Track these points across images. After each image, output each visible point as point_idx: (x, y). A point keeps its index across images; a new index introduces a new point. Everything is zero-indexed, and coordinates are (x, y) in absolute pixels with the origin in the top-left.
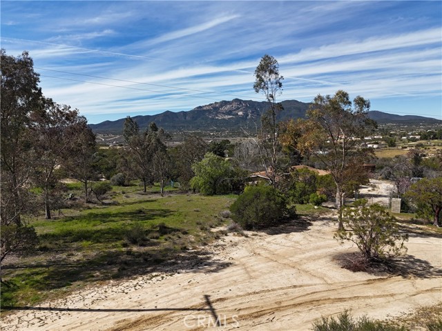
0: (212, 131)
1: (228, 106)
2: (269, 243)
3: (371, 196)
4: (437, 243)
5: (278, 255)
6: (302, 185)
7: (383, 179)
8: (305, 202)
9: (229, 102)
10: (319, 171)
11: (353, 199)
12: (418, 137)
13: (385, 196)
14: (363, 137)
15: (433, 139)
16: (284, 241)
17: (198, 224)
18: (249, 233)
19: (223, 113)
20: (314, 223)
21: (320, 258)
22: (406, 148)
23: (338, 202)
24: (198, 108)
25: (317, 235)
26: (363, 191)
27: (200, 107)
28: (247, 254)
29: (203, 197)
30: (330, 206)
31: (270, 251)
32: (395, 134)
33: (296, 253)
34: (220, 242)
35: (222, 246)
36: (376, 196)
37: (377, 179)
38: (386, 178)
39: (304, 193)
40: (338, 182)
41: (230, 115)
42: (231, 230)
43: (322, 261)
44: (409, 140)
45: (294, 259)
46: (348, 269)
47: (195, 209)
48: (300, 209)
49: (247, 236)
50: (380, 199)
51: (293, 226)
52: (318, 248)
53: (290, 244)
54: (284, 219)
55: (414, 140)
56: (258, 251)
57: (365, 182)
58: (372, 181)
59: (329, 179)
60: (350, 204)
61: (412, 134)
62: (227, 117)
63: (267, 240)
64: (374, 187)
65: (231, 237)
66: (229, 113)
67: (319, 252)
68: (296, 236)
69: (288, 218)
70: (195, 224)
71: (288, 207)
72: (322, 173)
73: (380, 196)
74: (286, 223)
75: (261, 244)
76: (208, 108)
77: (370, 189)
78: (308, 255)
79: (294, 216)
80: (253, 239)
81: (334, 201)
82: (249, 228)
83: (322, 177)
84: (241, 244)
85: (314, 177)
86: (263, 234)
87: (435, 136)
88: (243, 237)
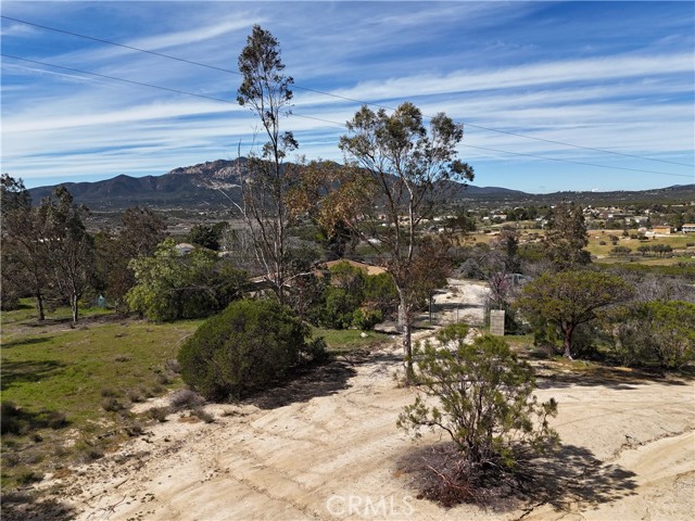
0: (202, 209)
1: (229, 169)
2: (258, 432)
3: (452, 307)
4: (587, 399)
5: (272, 469)
6: (340, 293)
7: (465, 278)
8: (344, 325)
10: (369, 267)
11: (426, 314)
12: (503, 217)
13: (475, 307)
14: (431, 218)
15: (522, 219)
16: (293, 423)
18: (215, 410)
19: (221, 180)
20: (360, 369)
21: (367, 468)
22: (489, 232)
23: (401, 322)
25: (365, 398)
26: (440, 299)
28: (197, 475)
29: (153, 327)
30: (389, 329)
31: (256, 458)
33: (314, 460)
34: (140, 445)
35: (138, 456)
36: (461, 306)
37: (456, 278)
38: (472, 276)
39: (344, 308)
40: (401, 287)
41: (232, 182)
42: (179, 405)
43: (372, 480)
44: (493, 221)
45: (308, 480)
46: (433, 498)
47: (120, 356)
48: (333, 340)
49: (210, 420)
50: (463, 313)
51: (319, 380)
52: (364, 439)
53: (303, 433)
54: (301, 366)
55: (499, 221)
56: (225, 463)
57: (441, 284)
58: (452, 282)
59: (385, 281)
60: (422, 324)
61: (496, 213)
62: (227, 187)
63: (255, 425)
64: (455, 290)
65: (176, 427)
66: (231, 179)
67: (367, 451)
68: (322, 407)
69: (309, 363)
70: (99, 396)
71: (308, 341)
72: (373, 271)
73: (467, 306)
74: (305, 374)
75: (241, 437)
76: (195, 171)
77: (450, 294)
78: (342, 461)
79: (322, 357)
80: (224, 425)
81: (394, 320)
82: (220, 396)
83: (374, 278)
84: (190, 444)
85: (361, 279)
86: (250, 408)
87: (524, 215)
88: (202, 424)
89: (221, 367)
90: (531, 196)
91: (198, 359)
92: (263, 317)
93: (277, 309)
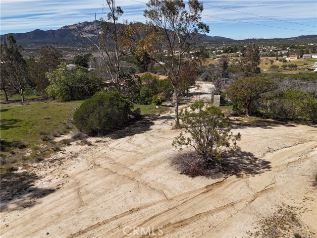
0: (79, 47)
1: (90, 27)
2: (112, 149)
3: (197, 94)
4: (253, 133)
5: (118, 163)
6: (146, 88)
7: (203, 80)
8: (148, 103)
9: (90, 23)
10: (160, 76)
11: (185, 98)
12: (222, 51)
13: (207, 94)
14: (188, 52)
15: (231, 52)
16: (127, 145)
17: (41, 134)
18: (92, 140)
19: (86, 32)
20: (156, 122)
21: (159, 162)
22: (215, 58)
23: (174, 101)
24: (64, 27)
25: (158, 134)
26: (192, 90)
27: (66, 27)
28: (86, 167)
29: (60, 103)
30: (168, 105)
31: (112, 159)
32: (209, 50)
33: (137, 160)
34: (60, 155)
35: (59, 159)
36: (201, 94)
37: (199, 81)
38: (206, 79)
39: (148, 95)
40: (174, 85)
41: (92, 34)
42: (75, 138)
43: (162, 167)
44: (217, 53)
45: (134, 168)
46: (187, 174)
47: (46, 117)
48: (144, 110)
49: (90, 144)
50: (202, 97)
51: (138, 127)
52: (158, 151)
53: (131, 149)
54: (130, 121)
55: (220, 53)
56: (98, 161)
57: (192, 83)
58: (197, 82)
59: (167, 82)
60: (183, 102)
61: (219, 50)
62: (90, 35)
63: (110, 146)
64: (198, 86)
65: (75, 147)
66: (92, 32)
67: (159, 156)
68: (139, 138)
69: (133, 119)
70: (38, 135)
71: (132, 110)
72: (162, 78)
73: (204, 93)
74: (131, 124)
75: (104, 151)
76: (73, 27)
77: (196, 88)
78: (148, 160)
79: (138, 117)
80: (96, 146)
81: (171, 100)
82: (94, 134)
83: (162, 81)
84: (81, 154)
85: (155, 81)
86: (108, 139)
87: (232, 50)
88: (86, 146)
89: (94, 121)
90: (235, 41)
91: (82, 118)
92: (111, 99)
93: (117, 96)
